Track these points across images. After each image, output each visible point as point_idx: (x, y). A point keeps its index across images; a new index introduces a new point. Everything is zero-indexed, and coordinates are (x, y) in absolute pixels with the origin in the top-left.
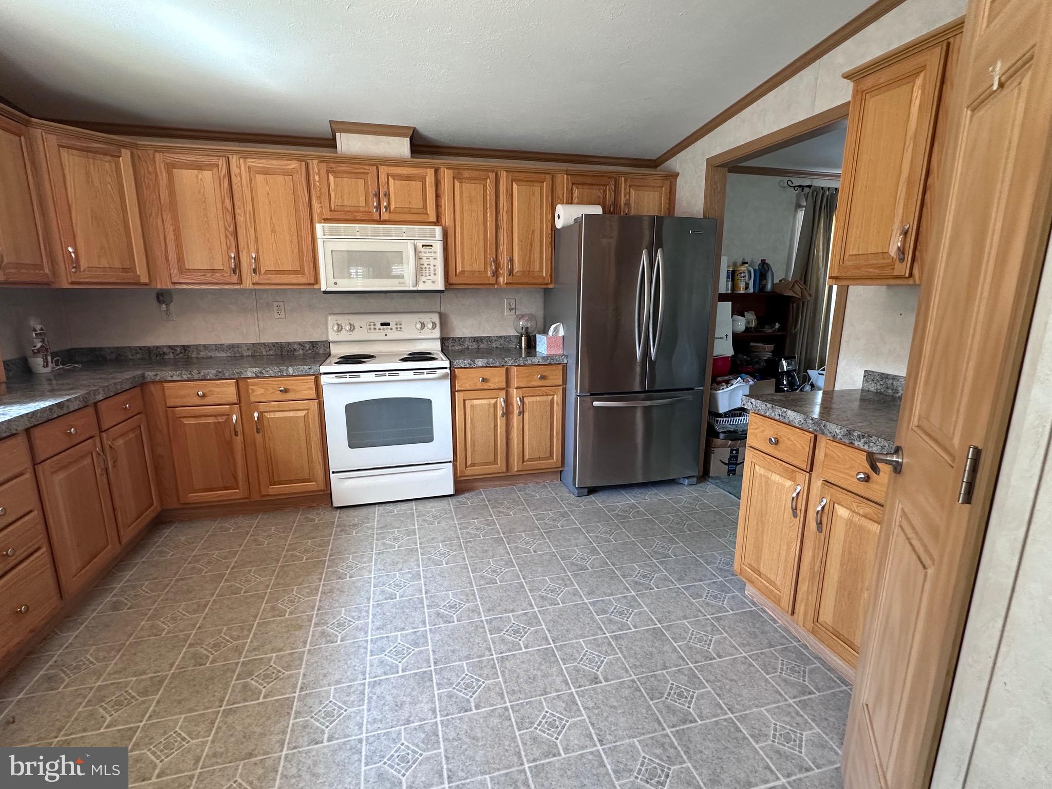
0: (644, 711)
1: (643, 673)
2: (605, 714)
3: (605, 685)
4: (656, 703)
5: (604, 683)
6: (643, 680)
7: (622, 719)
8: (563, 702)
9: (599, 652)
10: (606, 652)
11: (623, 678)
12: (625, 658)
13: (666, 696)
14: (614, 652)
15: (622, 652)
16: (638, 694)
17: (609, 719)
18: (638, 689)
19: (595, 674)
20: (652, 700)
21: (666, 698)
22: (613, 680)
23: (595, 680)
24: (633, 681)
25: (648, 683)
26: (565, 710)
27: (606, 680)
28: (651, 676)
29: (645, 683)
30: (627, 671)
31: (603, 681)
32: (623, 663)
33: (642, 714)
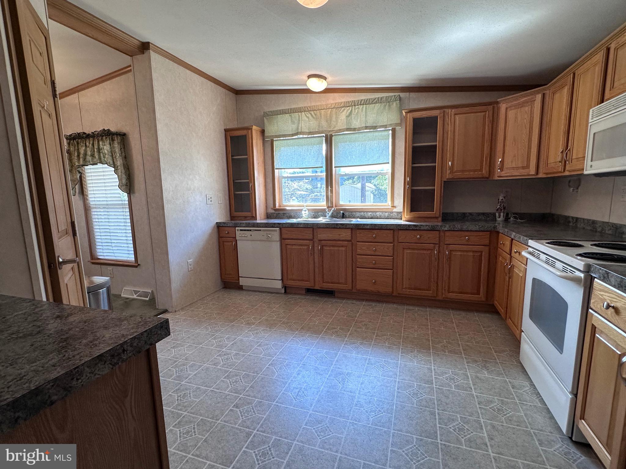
0: (202, 412)
1: (216, 427)
2: (218, 399)
3: (230, 407)
4: (198, 419)
5: (231, 408)
6: (212, 424)
7: (209, 403)
8: (240, 390)
9: (249, 419)
10: (245, 422)
11: (224, 417)
12: (232, 427)
13: (196, 426)
14: (241, 425)
15: (237, 429)
16: (210, 416)
17: (215, 399)
18: (212, 418)
19: (239, 408)
20: (202, 419)
21: (194, 425)
22: (228, 412)
23: (237, 406)
24: (217, 420)
25: (209, 425)
26: (237, 389)
27: (231, 410)
28: (210, 429)
29: (211, 423)
30: (225, 421)
31: (233, 408)
32: (231, 423)
33: (202, 410)
